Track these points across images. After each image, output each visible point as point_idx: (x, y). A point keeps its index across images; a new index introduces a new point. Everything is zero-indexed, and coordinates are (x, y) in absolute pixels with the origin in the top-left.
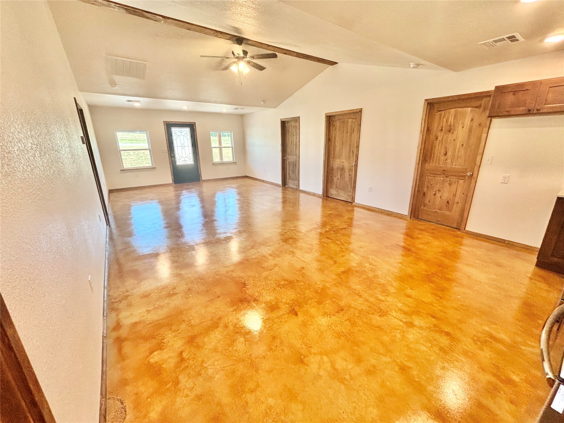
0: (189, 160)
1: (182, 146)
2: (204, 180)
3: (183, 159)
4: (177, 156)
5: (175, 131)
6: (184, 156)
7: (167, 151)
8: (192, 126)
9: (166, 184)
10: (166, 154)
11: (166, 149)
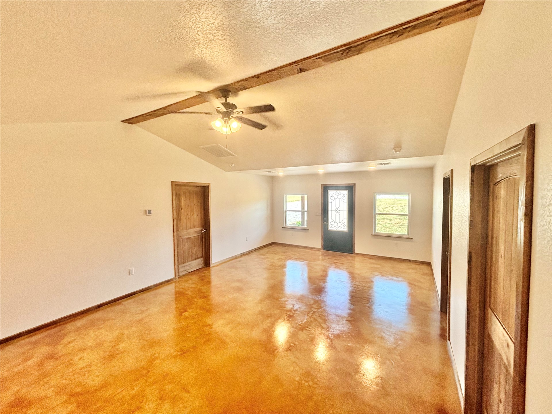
0: (342, 226)
1: (336, 210)
2: (358, 254)
3: (336, 224)
4: (330, 220)
5: (331, 193)
6: (338, 221)
7: (320, 214)
8: (351, 189)
9: (314, 248)
10: (320, 217)
11: (320, 212)
